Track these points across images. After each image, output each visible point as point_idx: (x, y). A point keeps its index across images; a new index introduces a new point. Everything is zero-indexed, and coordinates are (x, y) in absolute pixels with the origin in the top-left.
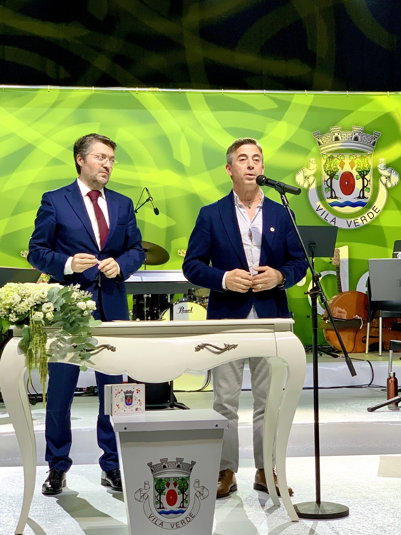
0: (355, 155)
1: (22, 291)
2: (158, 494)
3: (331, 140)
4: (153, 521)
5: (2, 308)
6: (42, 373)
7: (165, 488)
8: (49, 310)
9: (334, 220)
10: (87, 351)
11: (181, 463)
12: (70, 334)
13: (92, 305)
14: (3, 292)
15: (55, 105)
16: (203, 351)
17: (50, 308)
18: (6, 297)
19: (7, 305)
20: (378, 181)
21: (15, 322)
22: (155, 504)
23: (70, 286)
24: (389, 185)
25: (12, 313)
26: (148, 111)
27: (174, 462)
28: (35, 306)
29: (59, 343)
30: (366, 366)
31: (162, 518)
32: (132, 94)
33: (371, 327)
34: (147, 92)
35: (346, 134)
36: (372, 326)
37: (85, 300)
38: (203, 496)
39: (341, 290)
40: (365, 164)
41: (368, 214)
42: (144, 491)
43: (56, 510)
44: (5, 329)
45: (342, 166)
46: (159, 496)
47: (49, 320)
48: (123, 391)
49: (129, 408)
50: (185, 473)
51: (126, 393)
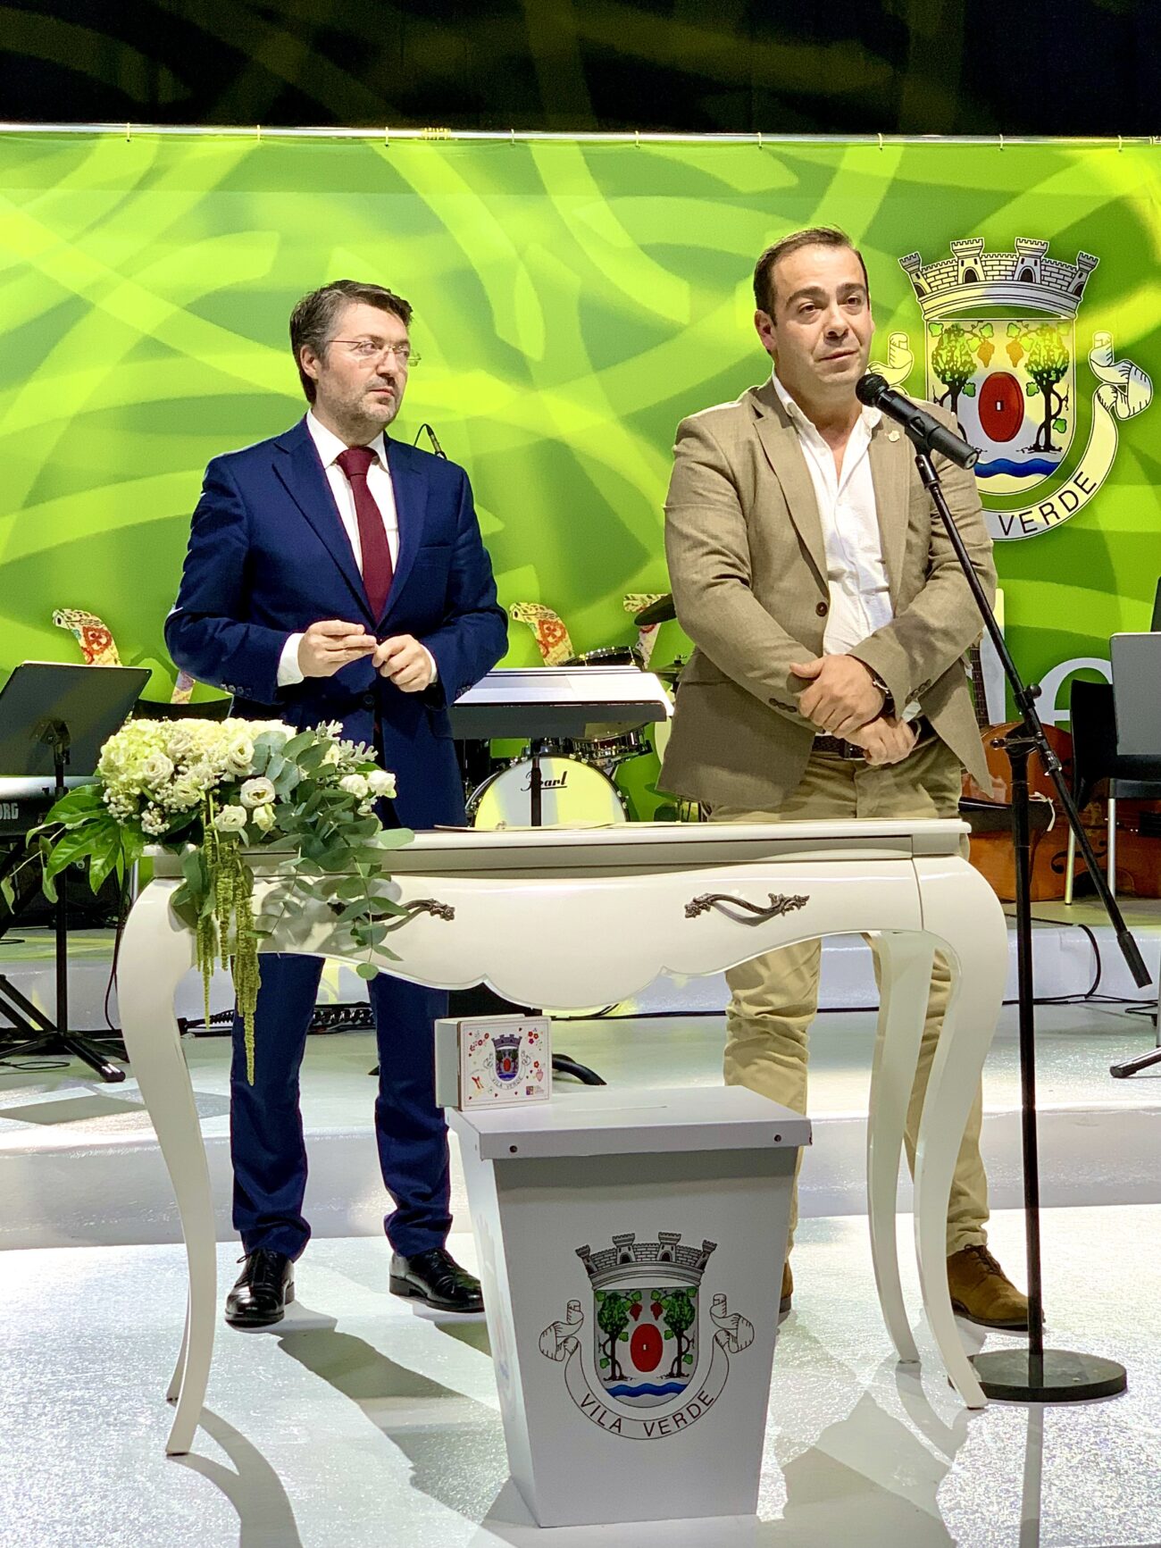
0: (1025, 323)
1: (176, 744)
2: (608, 1336)
3: (953, 279)
4: (592, 1415)
5: (118, 794)
6: (242, 985)
7: (628, 1321)
8: (262, 801)
11: (674, 1246)
12: (323, 871)
14: (122, 747)
15: (147, 180)
16: (710, 916)
17: (263, 794)
18: (131, 762)
19: (135, 784)
20: (1090, 400)
21: (160, 834)
22: (599, 1367)
23: (314, 728)
24: (1123, 412)
25: (150, 811)
26: (420, 198)
27: (652, 1244)
28: (216, 787)
29: (288, 897)
30: (1078, 940)
31: (618, 1406)
32: (372, 149)
34: (414, 140)
35: (997, 263)
37: (362, 769)
38: (736, 1342)
39: (989, 719)
40: (1053, 351)
41: (1063, 497)
42: (566, 1330)
45: (986, 353)
46: (610, 1343)
47: (262, 828)
48: (490, 1038)
49: (509, 1087)
50: (684, 1275)
51: (500, 1042)
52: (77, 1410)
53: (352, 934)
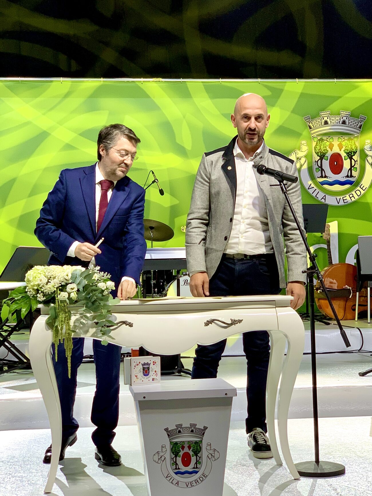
0: (343, 137)
1: (48, 273)
2: (174, 456)
3: (320, 124)
4: (169, 480)
5: (30, 289)
6: (67, 348)
7: (180, 451)
8: (73, 291)
9: (324, 198)
10: (108, 327)
11: (195, 428)
12: (92, 312)
13: (112, 285)
14: (31, 274)
15: (67, 95)
16: (212, 326)
17: (74, 288)
18: (34, 279)
19: (35, 286)
20: (364, 161)
21: (43, 301)
22: (172, 465)
25: (40, 294)
26: (152, 100)
27: (188, 427)
28: (60, 286)
29: (82, 320)
30: (356, 333)
31: (177, 478)
32: (137, 85)
33: (360, 297)
34: (151, 82)
35: (334, 118)
36: (360, 295)
37: (105, 281)
38: (214, 458)
39: (332, 262)
40: (352, 146)
41: (356, 192)
42: (161, 454)
44: (33, 307)
45: (331, 148)
46: (175, 458)
47: (73, 299)
48: (141, 363)
49: (147, 378)
50: (198, 437)
51: (144, 364)
52: (20, 480)
53: (100, 331)
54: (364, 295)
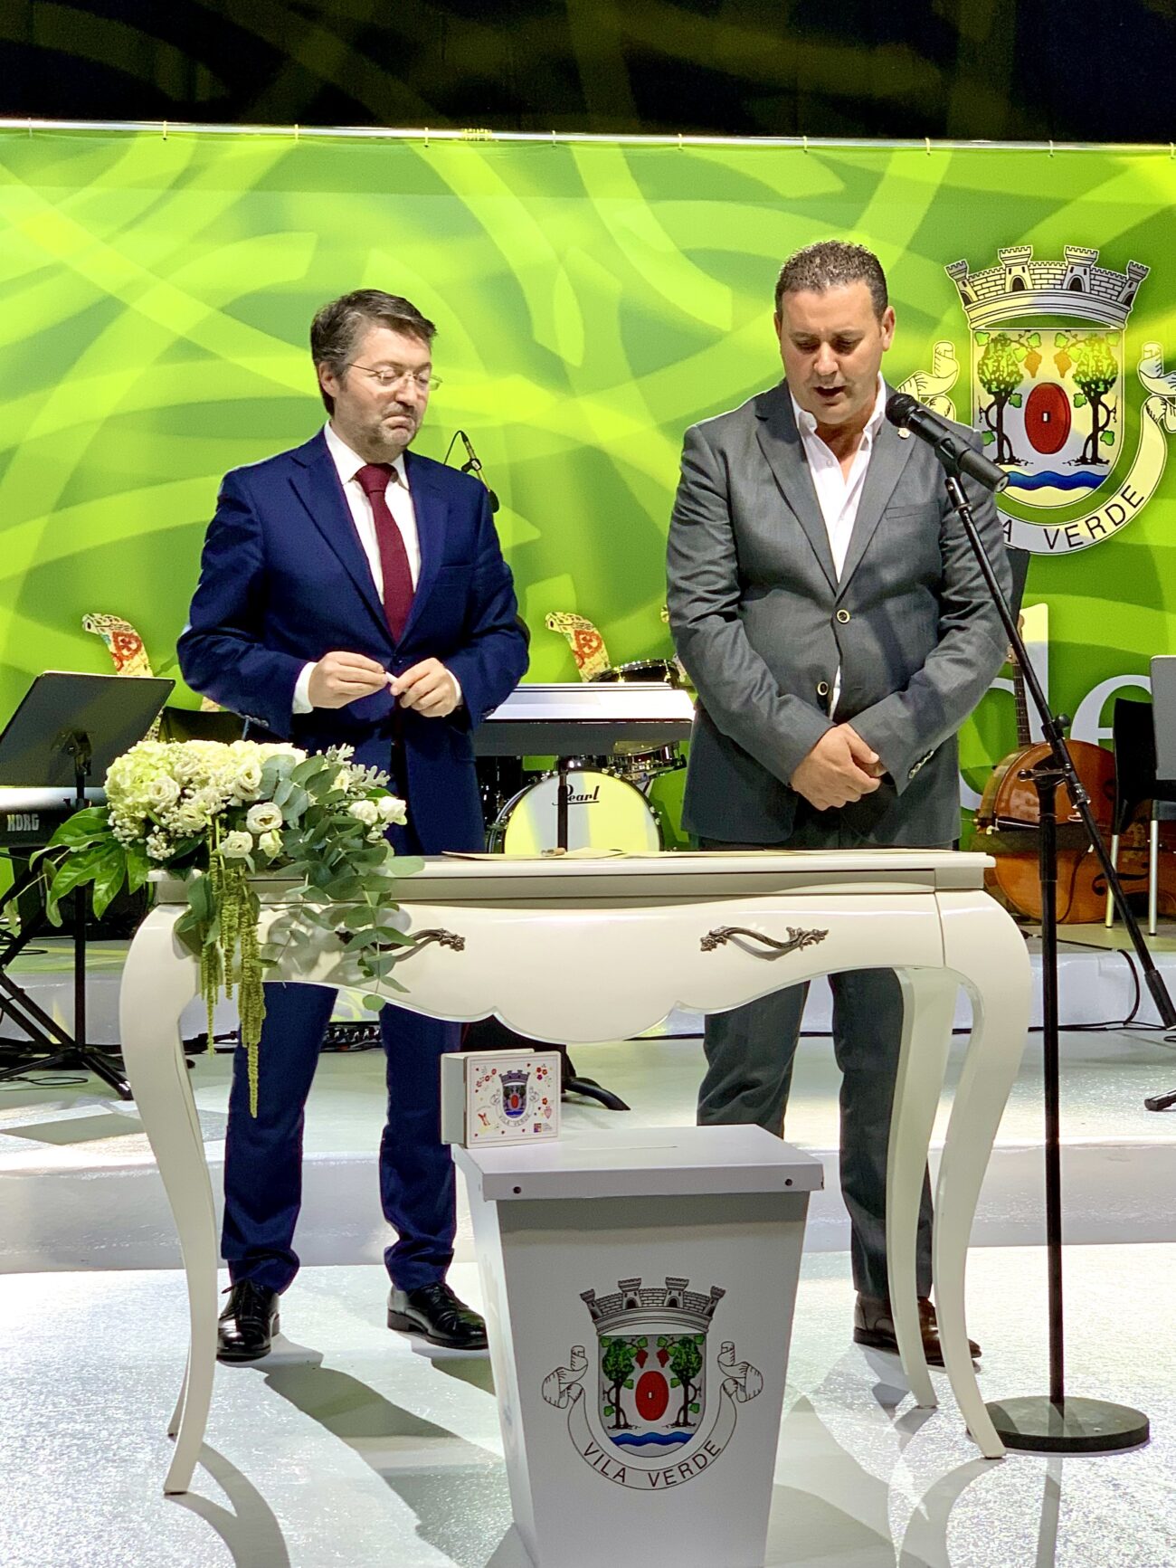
0: (1074, 333)
1: (183, 767)
2: (612, 1383)
3: (1000, 287)
4: (595, 1464)
5: (123, 817)
6: (247, 1016)
7: (633, 1368)
8: (269, 827)
9: (1006, 529)
11: (681, 1292)
12: (330, 899)
13: (397, 810)
14: (127, 769)
15: (182, 180)
16: (726, 950)
17: (270, 819)
18: (137, 785)
19: (140, 808)
20: (1139, 412)
21: (166, 860)
22: (603, 1417)
23: (324, 753)
24: (1172, 424)
25: (156, 835)
26: (458, 199)
27: (659, 1290)
28: (223, 811)
29: (294, 925)
30: (1117, 966)
31: (621, 1455)
32: (412, 150)
33: (1121, 849)
34: (455, 141)
35: (1046, 271)
36: (1124, 844)
37: (373, 795)
38: (745, 1391)
39: (1029, 738)
40: (1101, 362)
41: (1109, 511)
42: (570, 1377)
43: (270, 1413)
44: (134, 879)
45: (1033, 363)
46: (614, 1390)
47: (268, 854)
48: (498, 1073)
49: (517, 1124)
50: (691, 1322)
51: (508, 1077)
52: (76, 1445)
53: (359, 964)
54: (1136, 845)
